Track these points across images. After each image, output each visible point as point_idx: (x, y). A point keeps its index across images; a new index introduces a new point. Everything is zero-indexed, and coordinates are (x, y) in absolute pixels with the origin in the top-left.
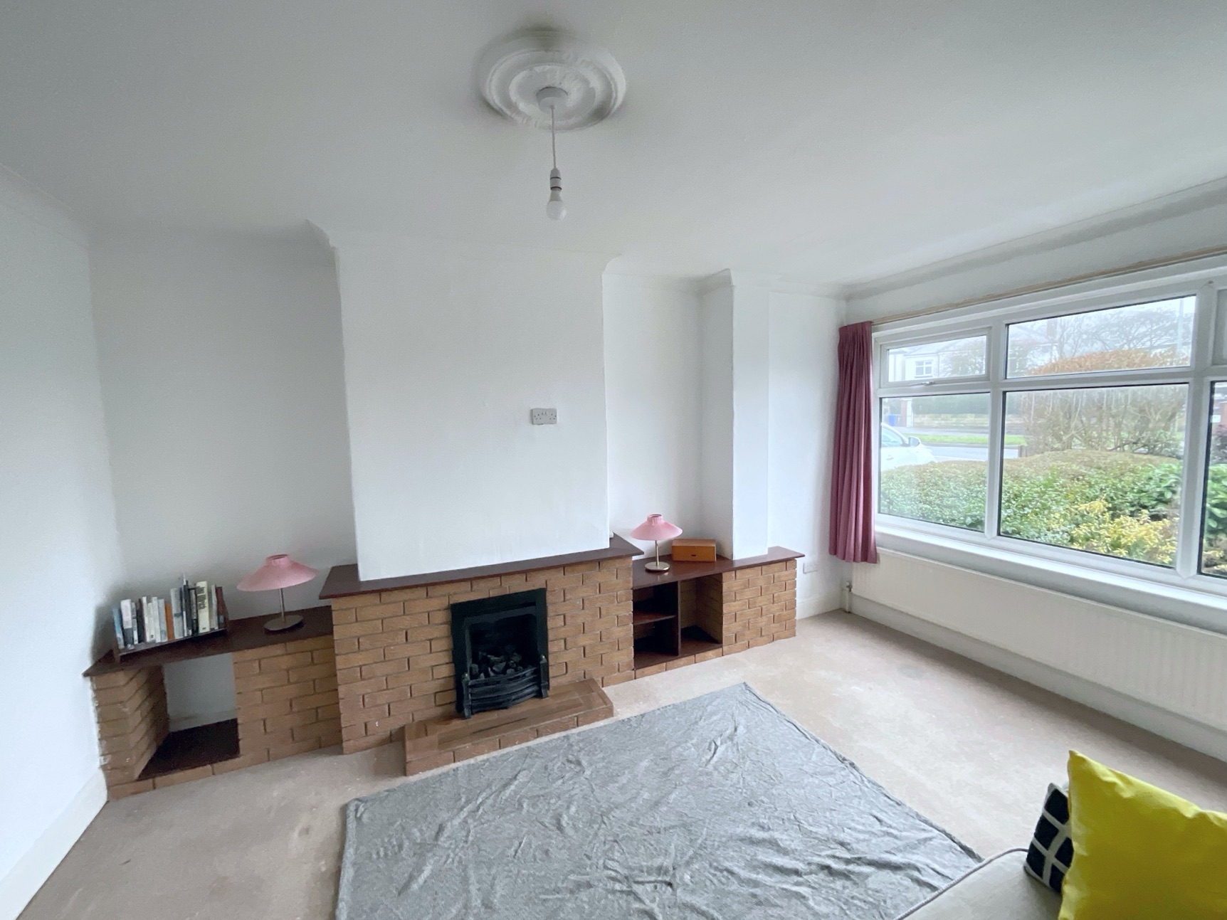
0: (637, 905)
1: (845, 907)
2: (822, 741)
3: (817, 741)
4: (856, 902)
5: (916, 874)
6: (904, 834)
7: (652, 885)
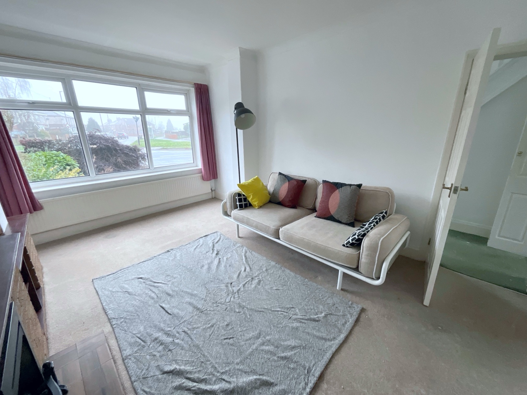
0: (242, 289)
1: (228, 252)
2: (155, 256)
5: (215, 243)
6: (201, 243)
7: (233, 287)
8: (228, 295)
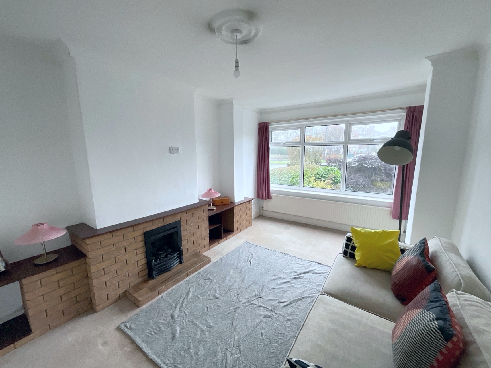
0: (255, 306)
1: (303, 284)
2: (276, 251)
3: (275, 251)
4: (304, 282)
5: (312, 272)
6: (306, 265)
7: (256, 300)
8: (247, 299)
